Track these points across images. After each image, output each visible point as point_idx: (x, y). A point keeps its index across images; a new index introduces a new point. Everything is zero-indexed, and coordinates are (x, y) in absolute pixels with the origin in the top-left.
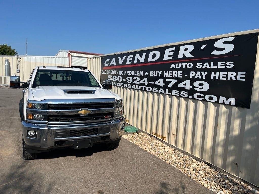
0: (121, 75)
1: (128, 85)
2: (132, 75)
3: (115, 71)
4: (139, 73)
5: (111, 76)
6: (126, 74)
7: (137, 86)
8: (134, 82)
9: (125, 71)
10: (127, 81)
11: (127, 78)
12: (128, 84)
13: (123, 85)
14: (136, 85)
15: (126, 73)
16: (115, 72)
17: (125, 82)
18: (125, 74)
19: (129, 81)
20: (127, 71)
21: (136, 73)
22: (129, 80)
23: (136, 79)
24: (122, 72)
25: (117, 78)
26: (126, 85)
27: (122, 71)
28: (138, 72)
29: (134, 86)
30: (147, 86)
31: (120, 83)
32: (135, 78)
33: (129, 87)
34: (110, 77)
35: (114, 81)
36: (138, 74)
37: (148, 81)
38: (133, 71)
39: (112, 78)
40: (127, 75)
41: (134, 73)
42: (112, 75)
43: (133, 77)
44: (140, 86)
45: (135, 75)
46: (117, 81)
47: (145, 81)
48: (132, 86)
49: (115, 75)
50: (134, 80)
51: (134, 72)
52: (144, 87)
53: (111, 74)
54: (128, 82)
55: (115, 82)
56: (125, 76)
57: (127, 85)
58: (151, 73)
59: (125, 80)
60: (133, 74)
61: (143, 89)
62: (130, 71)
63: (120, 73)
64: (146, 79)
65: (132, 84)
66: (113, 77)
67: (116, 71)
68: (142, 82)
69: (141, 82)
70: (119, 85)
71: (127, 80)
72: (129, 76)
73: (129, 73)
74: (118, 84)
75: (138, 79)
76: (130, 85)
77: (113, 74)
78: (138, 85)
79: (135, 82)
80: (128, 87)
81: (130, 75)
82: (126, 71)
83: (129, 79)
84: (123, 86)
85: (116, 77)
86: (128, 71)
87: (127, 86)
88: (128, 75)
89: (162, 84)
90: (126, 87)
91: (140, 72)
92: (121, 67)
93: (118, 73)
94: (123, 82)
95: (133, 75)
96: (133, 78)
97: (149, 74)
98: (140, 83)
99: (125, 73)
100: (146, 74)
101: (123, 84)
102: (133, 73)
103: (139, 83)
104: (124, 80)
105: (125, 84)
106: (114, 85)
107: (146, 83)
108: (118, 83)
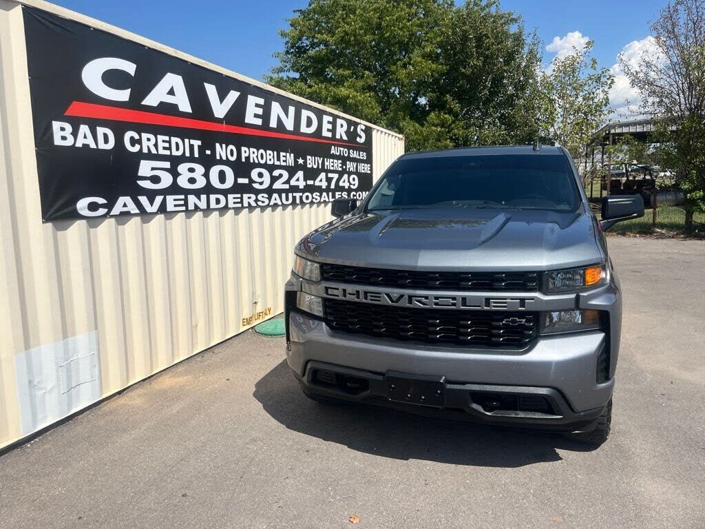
0: (227, 162)
1: (260, 197)
2: (269, 162)
3: (193, 142)
4: (284, 159)
5: (167, 165)
6: (248, 158)
7: (284, 195)
8: (276, 186)
9: (243, 149)
10: (254, 185)
11: (254, 174)
12: (257, 192)
13: (242, 198)
14: (279, 192)
15: (247, 155)
16: (191, 147)
17: (248, 189)
18: (243, 160)
19: (261, 183)
20: (252, 150)
21: (279, 159)
22: (260, 180)
23: (281, 176)
24: (232, 151)
25: (206, 175)
26: (249, 198)
27: (231, 147)
28: (282, 154)
29: (275, 195)
30: (303, 191)
31: (225, 193)
32: (276, 173)
33: (263, 202)
34: (153, 169)
35: (187, 192)
36: (284, 161)
37: (305, 180)
38: (271, 152)
39: (174, 173)
40: (252, 161)
41: (273, 157)
42: (175, 161)
43: (271, 168)
44: (290, 195)
45: (277, 163)
46: (209, 189)
47: (299, 180)
48: (270, 198)
49: (192, 159)
50: (274, 179)
51: (272, 155)
52: (298, 195)
53: (167, 153)
54: (256, 186)
55: (197, 193)
56: (242, 168)
57: (253, 197)
58: (308, 162)
59: (245, 181)
60: (270, 160)
61: (298, 201)
62: (262, 151)
63: (221, 151)
64: (300, 174)
65: (270, 191)
66: (183, 168)
67: (197, 143)
68: (293, 182)
69: (291, 184)
70: (222, 204)
71: (252, 181)
72: (260, 165)
73: (257, 157)
74: (218, 201)
75: (286, 175)
76: (266, 196)
77: (175, 153)
78: (286, 191)
79: (278, 185)
80: (260, 203)
81: (262, 162)
82: (246, 149)
83: (260, 175)
84: (242, 202)
85: (200, 169)
86: (255, 150)
87: (257, 200)
88: (256, 161)
89: (324, 185)
90: (254, 204)
91: (288, 154)
92: (224, 128)
93: (208, 152)
94: (237, 189)
95: (271, 163)
96: (271, 173)
97: (305, 162)
98: (290, 186)
99: (244, 155)
100: (301, 161)
101: (239, 196)
102: (270, 157)
103: (287, 186)
104: (241, 181)
105: (245, 196)
106: (191, 207)
107: (302, 184)
108: (213, 197)
